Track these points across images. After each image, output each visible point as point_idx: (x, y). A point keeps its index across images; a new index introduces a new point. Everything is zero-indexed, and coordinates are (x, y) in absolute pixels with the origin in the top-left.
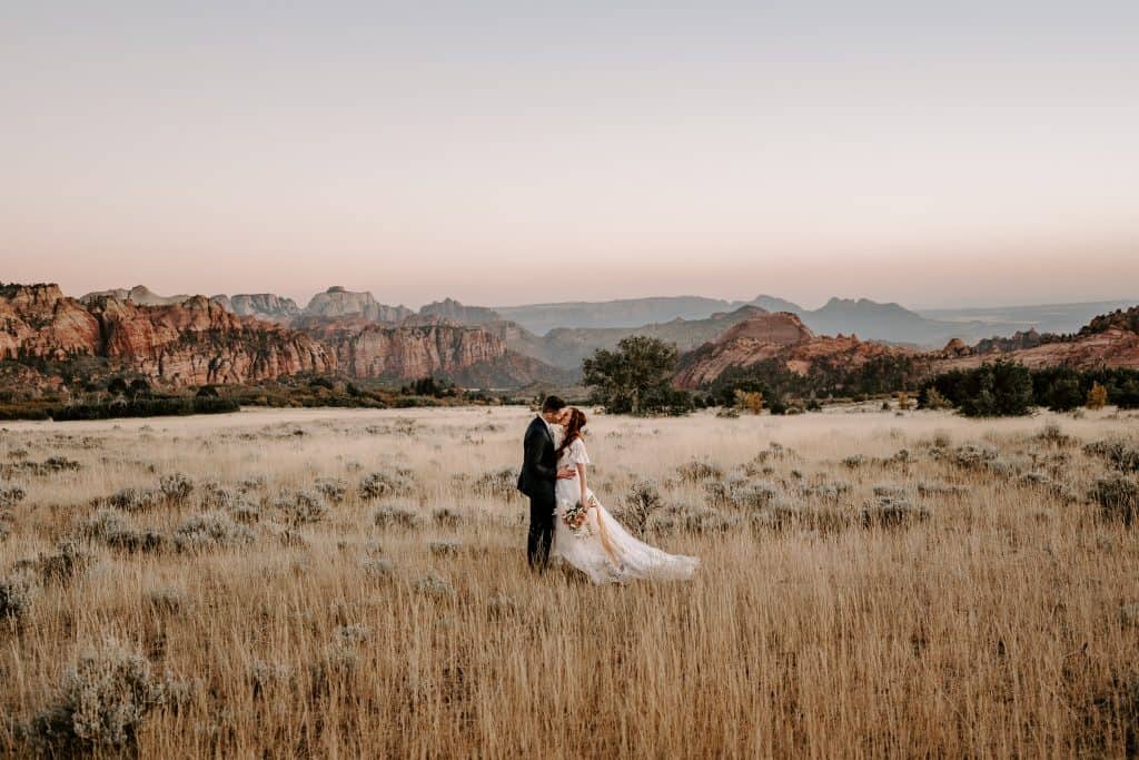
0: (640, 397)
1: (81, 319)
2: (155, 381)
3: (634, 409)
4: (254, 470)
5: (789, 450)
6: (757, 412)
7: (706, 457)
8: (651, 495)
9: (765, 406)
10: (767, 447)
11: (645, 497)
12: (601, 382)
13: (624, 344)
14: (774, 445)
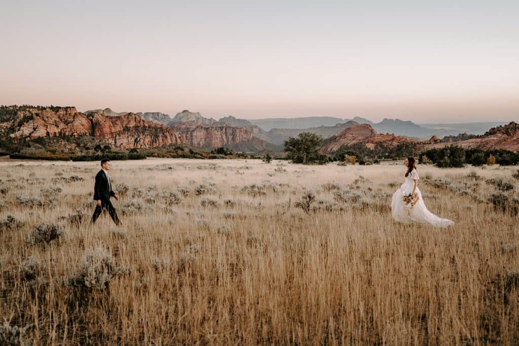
0: (307, 156)
1: (84, 121)
2: (113, 146)
3: (304, 161)
4: (152, 183)
5: (367, 179)
6: (354, 164)
7: (334, 181)
8: (312, 196)
9: (357, 161)
10: (358, 178)
11: (310, 197)
12: (291, 150)
13: (301, 135)
14: (361, 177)
